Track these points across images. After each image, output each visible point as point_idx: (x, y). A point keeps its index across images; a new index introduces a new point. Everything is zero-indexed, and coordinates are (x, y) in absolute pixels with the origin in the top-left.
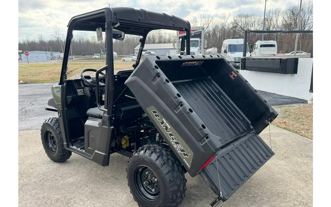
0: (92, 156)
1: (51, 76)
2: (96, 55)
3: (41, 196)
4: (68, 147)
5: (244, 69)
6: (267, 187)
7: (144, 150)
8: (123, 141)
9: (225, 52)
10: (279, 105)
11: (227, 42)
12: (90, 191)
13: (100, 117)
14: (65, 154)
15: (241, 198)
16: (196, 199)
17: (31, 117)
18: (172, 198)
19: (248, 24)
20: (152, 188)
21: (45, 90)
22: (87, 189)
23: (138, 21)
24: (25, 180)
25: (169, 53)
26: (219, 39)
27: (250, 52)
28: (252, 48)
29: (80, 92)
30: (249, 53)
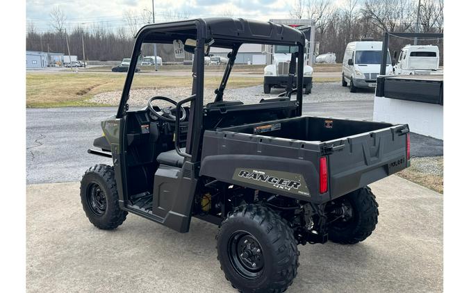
0: (164, 219)
1: (57, 97)
2: (125, 61)
3: (94, 272)
4: (126, 206)
5: (381, 96)
6: (410, 270)
7: (244, 211)
8: (204, 200)
9: (351, 63)
10: (436, 156)
11: (354, 47)
12: (161, 267)
13: (178, 165)
14: (118, 216)
15: (372, 282)
16: (310, 282)
17: (43, 163)
18: (282, 273)
19: (390, 13)
20: (253, 262)
21: (53, 120)
22: (156, 264)
23: (236, 35)
24: (64, 252)
25: (251, 60)
26: (339, 38)
27: (393, 65)
28: (396, 57)
29: (145, 129)
30: (390, 65)
